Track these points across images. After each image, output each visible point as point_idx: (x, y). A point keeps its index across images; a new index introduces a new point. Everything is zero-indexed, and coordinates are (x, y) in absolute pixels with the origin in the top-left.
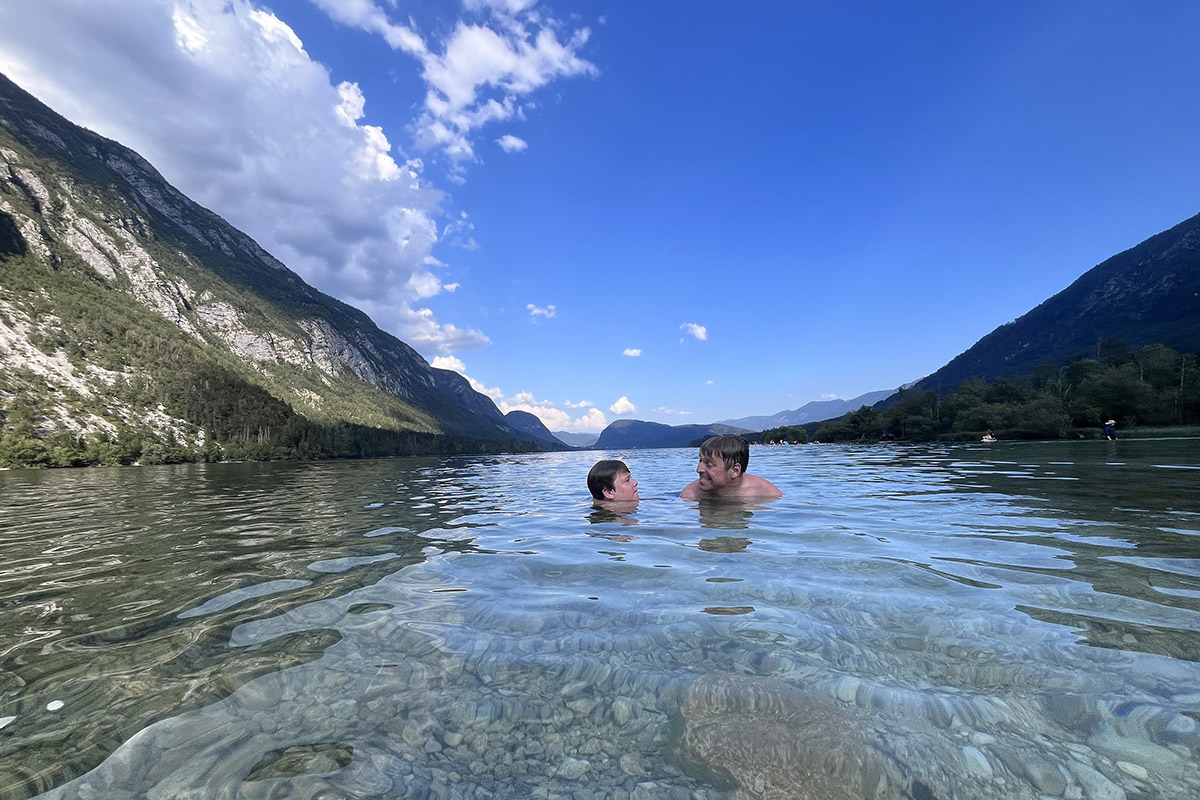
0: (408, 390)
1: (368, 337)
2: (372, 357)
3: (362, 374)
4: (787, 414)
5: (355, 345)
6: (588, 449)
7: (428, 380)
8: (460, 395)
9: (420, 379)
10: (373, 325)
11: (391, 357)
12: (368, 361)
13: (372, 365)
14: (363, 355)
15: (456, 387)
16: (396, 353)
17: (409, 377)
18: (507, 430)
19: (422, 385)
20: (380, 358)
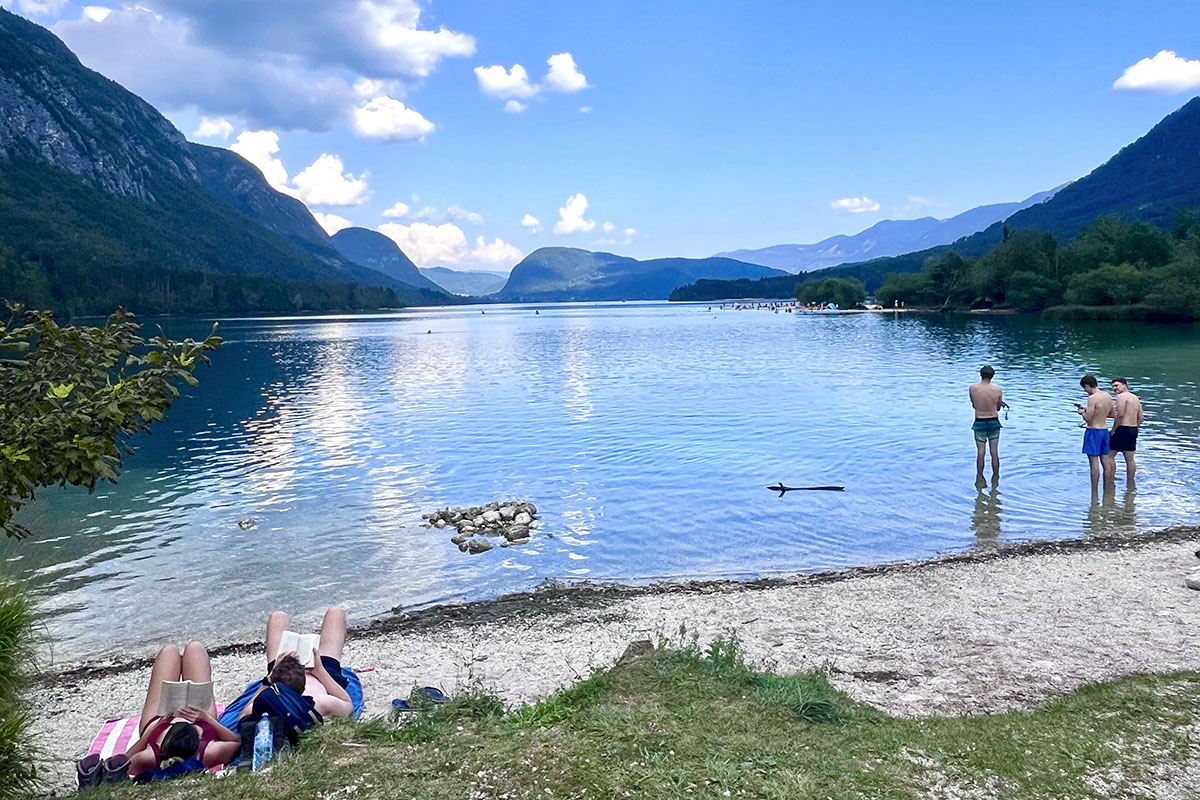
0: (146, 186)
1: (63, 82)
2: (75, 123)
3: (54, 154)
4: (841, 241)
5: (39, 98)
6: (486, 301)
7: (183, 167)
8: (244, 198)
9: (167, 164)
10: (70, 59)
11: (111, 124)
12: (66, 129)
13: (74, 139)
14: (56, 118)
15: (236, 182)
16: (120, 114)
17: (147, 161)
18: (337, 264)
19: (169, 176)
20: (90, 124)
